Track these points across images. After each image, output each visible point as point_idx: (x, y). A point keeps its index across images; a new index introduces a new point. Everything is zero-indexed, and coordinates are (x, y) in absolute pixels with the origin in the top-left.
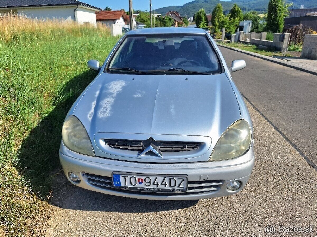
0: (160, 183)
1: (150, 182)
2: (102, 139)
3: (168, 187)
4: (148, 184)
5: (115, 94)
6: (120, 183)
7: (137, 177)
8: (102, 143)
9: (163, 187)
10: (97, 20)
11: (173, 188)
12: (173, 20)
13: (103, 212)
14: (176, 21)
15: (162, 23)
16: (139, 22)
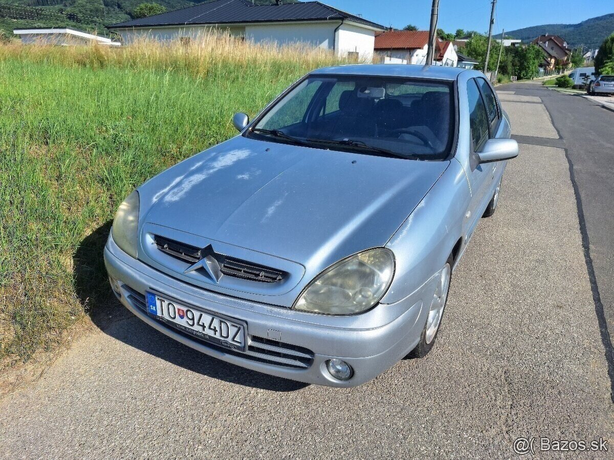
0: (207, 325)
1: (193, 319)
2: (151, 234)
3: (218, 336)
4: (191, 322)
5: (217, 169)
6: (156, 308)
7: (177, 306)
8: (149, 240)
9: (211, 333)
10: (376, 49)
11: (226, 339)
12: (546, 54)
13: (149, 354)
14: (551, 57)
15: (517, 59)
16: (465, 55)
